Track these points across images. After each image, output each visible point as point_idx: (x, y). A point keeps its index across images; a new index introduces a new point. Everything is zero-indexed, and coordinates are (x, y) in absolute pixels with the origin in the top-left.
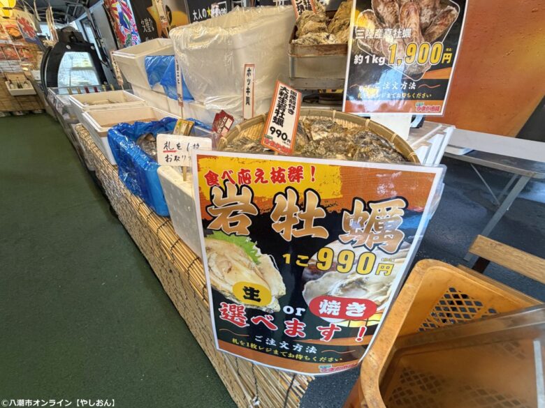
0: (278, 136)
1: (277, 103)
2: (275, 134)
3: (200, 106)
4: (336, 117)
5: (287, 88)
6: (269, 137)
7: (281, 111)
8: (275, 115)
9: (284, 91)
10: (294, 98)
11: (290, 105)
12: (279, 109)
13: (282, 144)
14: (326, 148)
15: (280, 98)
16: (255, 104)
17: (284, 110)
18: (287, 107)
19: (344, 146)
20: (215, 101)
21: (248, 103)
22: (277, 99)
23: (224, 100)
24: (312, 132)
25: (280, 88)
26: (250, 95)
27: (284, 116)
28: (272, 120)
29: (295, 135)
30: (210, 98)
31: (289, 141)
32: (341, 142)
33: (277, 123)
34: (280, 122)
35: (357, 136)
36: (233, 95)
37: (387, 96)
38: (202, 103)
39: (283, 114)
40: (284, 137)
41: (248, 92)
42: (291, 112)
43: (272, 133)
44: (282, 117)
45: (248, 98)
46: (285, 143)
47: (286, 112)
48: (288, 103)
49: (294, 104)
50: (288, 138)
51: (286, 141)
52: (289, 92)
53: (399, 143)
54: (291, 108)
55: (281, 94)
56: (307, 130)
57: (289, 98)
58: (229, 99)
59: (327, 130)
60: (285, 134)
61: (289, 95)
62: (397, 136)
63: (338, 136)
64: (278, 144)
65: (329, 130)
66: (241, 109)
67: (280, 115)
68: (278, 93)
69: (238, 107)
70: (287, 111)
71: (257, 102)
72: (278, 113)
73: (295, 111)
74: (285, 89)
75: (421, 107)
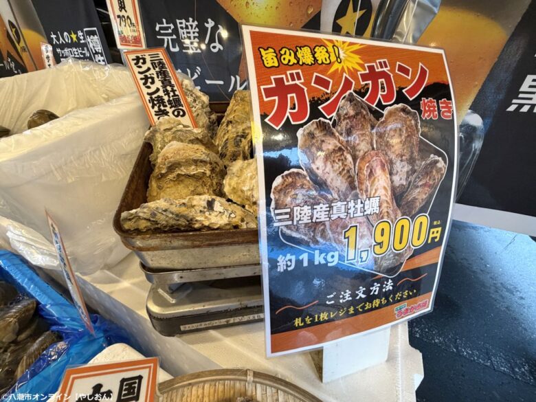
37: (348, 312)
75: (403, 310)
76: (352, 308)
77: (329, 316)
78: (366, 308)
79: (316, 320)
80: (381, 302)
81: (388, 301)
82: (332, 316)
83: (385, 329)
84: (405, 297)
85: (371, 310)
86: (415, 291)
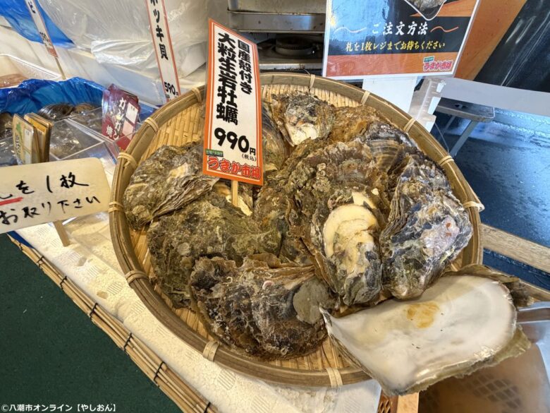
0: (232, 147)
1: (218, 71)
2: (227, 143)
3: (86, 54)
4: (315, 87)
5: (232, 36)
6: (215, 154)
7: (228, 90)
8: (218, 100)
9: (226, 44)
10: (246, 57)
11: (241, 73)
12: (224, 84)
13: (243, 162)
14: (330, 180)
15: (221, 60)
16: (177, 57)
17: (233, 87)
18: (238, 79)
19: (361, 170)
20: (109, 49)
21: (164, 55)
22: (218, 64)
23: (123, 47)
24: (288, 125)
25: (217, 37)
26: (165, 41)
27: (235, 101)
28: (216, 113)
29: (261, 135)
30: (99, 42)
31: (253, 151)
32: (352, 161)
33: (226, 119)
34: (229, 114)
35: (367, 136)
36: (135, 39)
37: (387, 47)
38: (89, 50)
39: (233, 96)
40: (244, 144)
41: (160, 35)
42: (247, 88)
43: (220, 144)
44: (231, 102)
45: (162, 47)
46: (246, 157)
47: (238, 91)
48: (237, 69)
49: (249, 70)
50: (250, 146)
51: (248, 153)
52: (236, 45)
53: (420, 135)
54: (246, 80)
55: (222, 50)
56: (279, 123)
57: (237, 58)
58: (132, 46)
59: (311, 118)
60: (243, 138)
61: (237, 50)
62: (416, 123)
63: (347, 149)
64: (235, 164)
65: (314, 119)
66: (154, 65)
67: (228, 98)
68: (217, 49)
69: (149, 61)
70: (238, 87)
71: (179, 52)
72: (223, 96)
73: (253, 85)
74: (226, 38)
75: (430, 63)
76: (390, 45)
77: (372, 47)
78: (401, 48)
79: (362, 49)
80: (414, 45)
81: (420, 47)
82: (374, 48)
83: (413, 78)
84: (434, 48)
85: (405, 51)
86: (444, 45)
